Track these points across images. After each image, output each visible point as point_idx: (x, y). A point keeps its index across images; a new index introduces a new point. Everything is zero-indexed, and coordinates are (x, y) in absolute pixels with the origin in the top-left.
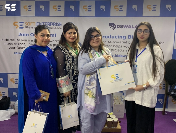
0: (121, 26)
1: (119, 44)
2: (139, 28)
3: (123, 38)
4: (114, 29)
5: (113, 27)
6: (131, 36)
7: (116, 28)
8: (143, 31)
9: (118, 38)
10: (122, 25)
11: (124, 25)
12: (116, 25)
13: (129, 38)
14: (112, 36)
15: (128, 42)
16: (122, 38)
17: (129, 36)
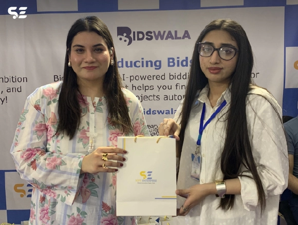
0: (147, 34)
1: (147, 82)
2: (204, 41)
3: (156, 65)
4: (130, 43)
5: (128, 36)
6: (173, 59)
7: (134, 40)
8: (218, 50)
9: (143, 66)
10: (151, 33)
11: (154, 32)
12: (134, 33)
13: (169, 66)
14: (127, 62)
15: (167, 76)
16: (152, 66)
17: (169, 59)
